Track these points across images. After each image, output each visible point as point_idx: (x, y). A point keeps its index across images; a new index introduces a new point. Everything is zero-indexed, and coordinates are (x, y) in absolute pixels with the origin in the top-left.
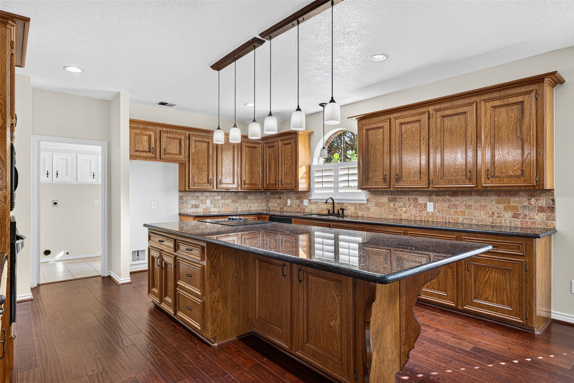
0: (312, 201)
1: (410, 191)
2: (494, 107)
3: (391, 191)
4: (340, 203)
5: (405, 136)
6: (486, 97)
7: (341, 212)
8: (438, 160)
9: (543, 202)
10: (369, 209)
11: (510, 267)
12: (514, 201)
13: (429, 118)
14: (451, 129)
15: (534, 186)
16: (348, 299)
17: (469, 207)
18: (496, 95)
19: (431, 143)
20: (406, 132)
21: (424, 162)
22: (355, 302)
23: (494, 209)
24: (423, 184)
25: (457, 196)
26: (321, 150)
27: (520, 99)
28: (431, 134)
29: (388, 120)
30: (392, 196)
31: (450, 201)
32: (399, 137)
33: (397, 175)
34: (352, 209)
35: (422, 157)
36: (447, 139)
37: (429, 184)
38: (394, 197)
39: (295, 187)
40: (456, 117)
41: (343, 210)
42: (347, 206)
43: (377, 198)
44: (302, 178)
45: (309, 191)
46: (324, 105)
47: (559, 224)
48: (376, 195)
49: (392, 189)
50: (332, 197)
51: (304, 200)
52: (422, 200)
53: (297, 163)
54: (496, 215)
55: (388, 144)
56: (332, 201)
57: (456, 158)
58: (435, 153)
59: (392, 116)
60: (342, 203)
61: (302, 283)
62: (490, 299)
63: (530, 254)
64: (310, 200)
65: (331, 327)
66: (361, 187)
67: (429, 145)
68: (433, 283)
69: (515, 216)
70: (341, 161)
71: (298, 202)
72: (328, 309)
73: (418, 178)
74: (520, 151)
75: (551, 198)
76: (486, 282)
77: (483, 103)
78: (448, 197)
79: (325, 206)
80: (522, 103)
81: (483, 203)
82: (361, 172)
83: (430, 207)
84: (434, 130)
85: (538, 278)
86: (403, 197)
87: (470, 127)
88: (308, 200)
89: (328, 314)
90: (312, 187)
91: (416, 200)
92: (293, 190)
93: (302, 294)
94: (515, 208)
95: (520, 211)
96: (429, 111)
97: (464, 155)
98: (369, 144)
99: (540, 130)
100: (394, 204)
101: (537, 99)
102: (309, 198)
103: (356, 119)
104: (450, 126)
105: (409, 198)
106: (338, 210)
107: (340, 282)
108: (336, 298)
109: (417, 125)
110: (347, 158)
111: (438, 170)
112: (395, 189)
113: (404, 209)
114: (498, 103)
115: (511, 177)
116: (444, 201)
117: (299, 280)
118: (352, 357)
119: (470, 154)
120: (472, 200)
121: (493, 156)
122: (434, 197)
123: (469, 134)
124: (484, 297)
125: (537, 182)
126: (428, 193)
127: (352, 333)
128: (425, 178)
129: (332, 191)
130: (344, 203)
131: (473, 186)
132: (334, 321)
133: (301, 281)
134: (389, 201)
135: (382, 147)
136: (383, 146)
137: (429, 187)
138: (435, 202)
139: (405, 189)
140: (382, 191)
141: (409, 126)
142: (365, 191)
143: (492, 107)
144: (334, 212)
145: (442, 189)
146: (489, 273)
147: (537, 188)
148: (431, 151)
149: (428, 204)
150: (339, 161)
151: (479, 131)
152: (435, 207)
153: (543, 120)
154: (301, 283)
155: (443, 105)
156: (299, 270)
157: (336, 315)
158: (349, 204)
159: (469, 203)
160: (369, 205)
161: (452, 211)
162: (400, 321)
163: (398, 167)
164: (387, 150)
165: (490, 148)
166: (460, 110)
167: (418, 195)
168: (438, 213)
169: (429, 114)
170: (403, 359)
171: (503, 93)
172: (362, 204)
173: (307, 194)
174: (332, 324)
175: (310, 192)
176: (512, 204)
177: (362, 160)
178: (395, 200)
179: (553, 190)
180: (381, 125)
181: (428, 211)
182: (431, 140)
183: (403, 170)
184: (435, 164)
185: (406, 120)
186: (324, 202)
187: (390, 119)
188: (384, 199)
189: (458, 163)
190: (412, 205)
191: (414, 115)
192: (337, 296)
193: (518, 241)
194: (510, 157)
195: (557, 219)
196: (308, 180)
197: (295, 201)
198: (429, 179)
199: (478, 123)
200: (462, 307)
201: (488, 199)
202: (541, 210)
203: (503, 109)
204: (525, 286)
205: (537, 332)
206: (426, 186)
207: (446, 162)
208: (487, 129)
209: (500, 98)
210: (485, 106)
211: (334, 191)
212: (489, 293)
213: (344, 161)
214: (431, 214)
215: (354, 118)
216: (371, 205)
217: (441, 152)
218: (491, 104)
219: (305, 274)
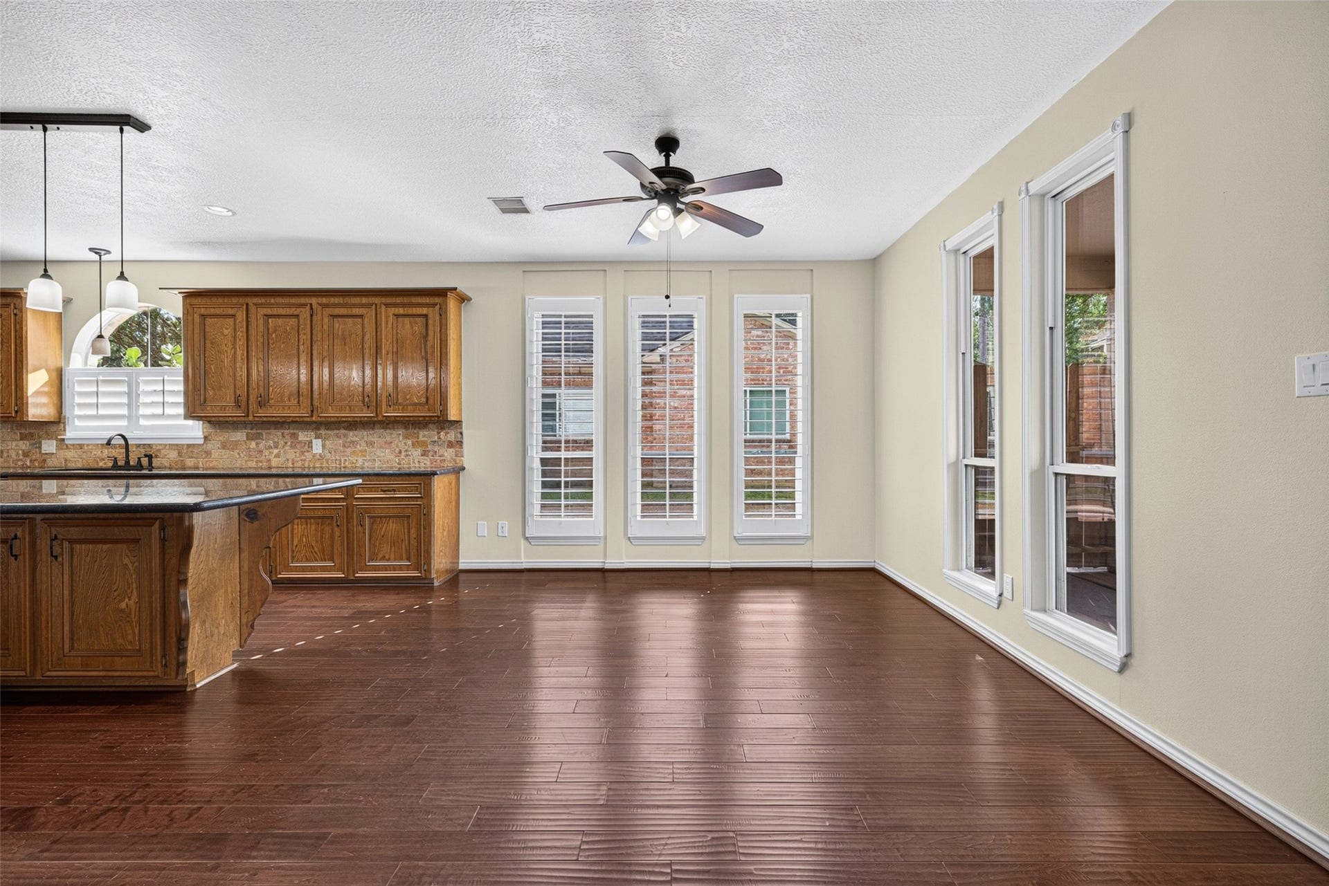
0: (66, 442)
1: (284, 422)
2: (397, 316)
3: (251, 423)
4: (144, 445)
5: (274, 335)
6: (389, 300)
7: (145, 461)
8: (326, 378)
9: (452, 436)
10: (208, 453)
11: (407, 512)
12: (423, 435)
13: (312, 316)
14: (343, 335)
15: (438, 416)
16: (151, 562)
17: (371, 444)
18: (399, 300)
19: (315, 353)
20: (275, 331)
21: (303, 378)
22: (164, 561)
23: (401, 445)
24: (303, 412)
25: (356, 430)
26: (93, 341)
27: (424, 311)
28: (314, 338)
29: (245, 307)
30: (254, 431)
31: (345, 436)
32: (263, 335)
33: (261, 397)
34: (173, 455)
35: (302, 371)
36: (338, 348)
37: (312, 411)
38: (258, 431)
39: (16, 412)
40: (350, 320)
41: (150, 457)
42: (159, 450)
43: (226, 435)
44: (37, 393)
45: (58, 421)
46: (103, 252)
47: (466, 462)
48: (223, 428)
49: (251, 418)
50: (124, 434)
51: (43, 442)
52: (303, 436)
53: (22, 362)
54: (403, 454)
55: (243, 345)
56: (123, 442)
57: (350, 377)
58: (321, 366)
59: (251, 301)
60: (149, 445)
61: (60, 559)
62: (387, 557)
63: (427, 495)
64: (63, 440)
65: (123, 611)
66: (189, 415)
67: (312, 354)
68: (315, 552)
69: (424, 454)
70: (146, 365)
71: (24, 445)
72: (115, 587)
73: (296, 401)
74: (424, 374)
75: (459, 431)
76: (383, 536)
77: (383, 307)
78: (342, 431)
79: (106, 451)
80: (426, 316)
81: (388, 439)
82: (190, 387)
83: (317, 447)
84: (320, 334)
85: (437, 520)
86: (273, 431)
87: (367, 337)
88: (56, 439)
89: (116, 594)
90: (67, 412)
91: (294, 436)
92: (11, 419)
93: (60, 576)
94: (424, 444)
95: (430, 447)
96: (311, 304)
97: (361, 374)
98: (207, 342)
99: (444, 350)
100: (257, 444)
101: (441, 315)
102: (59, 437)
103: (179, 293)
104: (343, 331)
105: (283, 434)
106: (139, 458)
107: (136, 541)
108: (130, 565)
109: (293, 321)
110: (163, 359)
111: (325, 391)
112: (256, 419)
113: (276, 451)
114: (401, 311)
115: (416, 404)
116: (338, 436)
117: (52, 555)
118: (158, 636)
119: (368, 372)
120: (376, 436)
121: (395, 377)
122: (323, 432)
123: (366, 346)
124: (380, 556)
125: (441, 411)
126: (314, 426)
127: (158, 605)
128: (305, 402)
129: (125, 423)
130: (152, 444)
131: (372, 415)
132: (127, 600)
133: (56, 557)
134: (248, 439)
135: (233, 350)
136: (235, 348)
137: (312, 416)
138: (324, 439)
139: (274, 419)
140: (235, 422)
141: (280, 321)
142: (201, 422)
143: (396, 315)
144: (127, 462)
145: (332, 419)
146: (385, 525)
147: (441, 419)
148: (316, 363)
149: (314, 441)
150: (143, 365)
151: (379, 344)
152: (324, 446)
153: (447, 340)
154: (56, 559)
155: (333, 300)
156: (52, 540)
157: (129, 591)
158: (166, 445)
159: (370, 439)
160: (209, 446)
161: (349, 450)
162: (240, 583)
163: (261, 383)
164: (243, 354)
165: (392, 366)
166: (356, 311)
167: (297, 429)
168: (328, 455)
169: (312, 308)
170: (245, 631)
171: (406, 300)
172: (194, 445)
173: (53, 428)
174: (123, 605)
175: (62, 425)
176: (421, 439)
177: (193, 368)
178: (258, 437)
179: (461, 421)
180: (231, 312)
181: (315, 451)
182: (315, 347)
183: (271, 389)
184: (321, 383)
185: (275, 311)
186: (102, 445)
187: (247, 304)
188: (240, 436)
189: (353, 383)
190: (289, 444)
191: (290, 306)
192: (131, 562)
193: (416, 480)
194: (414, 380)
195: (465, 455)
196: (55, 399)
197: (14, 443)
198: (312, 405)
199: (379, 333)
200: (354, 575)
201: (395, 433)
202: (450, 445)
203: (407, 320)
204: (424, 532)
205: (436, 584)
206: (307, 415)
207: (337, 382)
208: (388, 343)
209: (404, 305)
210: (386, 312)
211: (128, 422)
212: (385, 550)
213: (152, 365)
214: (318, 457)
215: (176, 292)
216: (213, 446)
217: (329, 367)
218: (392, 311)
219: (66, 544)
